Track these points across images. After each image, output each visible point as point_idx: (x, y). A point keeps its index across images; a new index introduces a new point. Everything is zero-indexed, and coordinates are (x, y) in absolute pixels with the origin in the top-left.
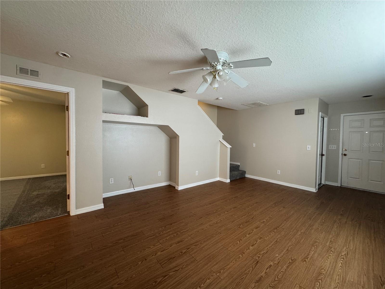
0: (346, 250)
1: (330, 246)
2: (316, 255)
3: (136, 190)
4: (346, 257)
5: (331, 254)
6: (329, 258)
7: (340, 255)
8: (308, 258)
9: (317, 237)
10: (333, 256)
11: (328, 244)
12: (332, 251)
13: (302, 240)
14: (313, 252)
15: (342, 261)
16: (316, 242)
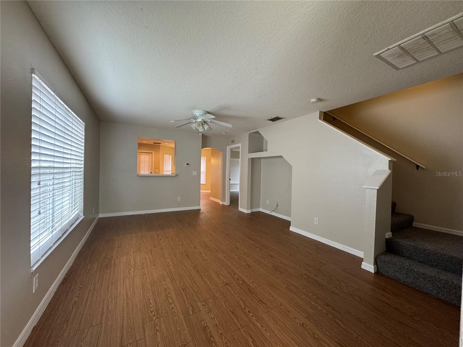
0: (131, 274)
1: (143, 269)
2: (147, 257)
3: (271, 214)
4: (129, 268)
5: (140, 263)
6: (139, 260)
7: (133, 267)
8: (150, 252)
9: (157, 270)
10: (138, 263)
11: (146, 270)
12: (140, 266)
13: (163, 259)
14: (150, 257)
15: (131, 263)
16: (154, 265)
